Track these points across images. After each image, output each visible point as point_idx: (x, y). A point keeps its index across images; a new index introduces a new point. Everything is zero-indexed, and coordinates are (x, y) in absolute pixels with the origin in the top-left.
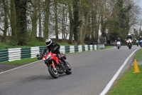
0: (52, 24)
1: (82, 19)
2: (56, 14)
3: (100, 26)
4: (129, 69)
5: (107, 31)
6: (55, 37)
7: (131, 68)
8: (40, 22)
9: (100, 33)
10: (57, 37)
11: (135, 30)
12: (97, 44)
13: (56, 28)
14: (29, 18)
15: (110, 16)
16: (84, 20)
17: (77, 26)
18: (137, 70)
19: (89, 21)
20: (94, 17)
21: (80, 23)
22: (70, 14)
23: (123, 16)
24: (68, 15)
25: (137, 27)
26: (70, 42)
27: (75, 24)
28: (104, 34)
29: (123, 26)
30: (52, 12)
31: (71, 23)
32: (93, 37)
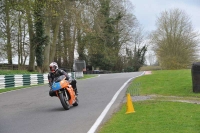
0: (2, 41)
1: (49, 33)
2: (8, 27)
3: (76, 44)
4: (120, 108)
5: (86, 52)
6: (6, 62)
7: (122, 106)
9: (76, 55)
10: (10, 61)
11: (127, 50)
12: (72, 71)
13: (8, 47)
15: (90, 30)
16: (51, 35)
17: (41, 44)
18: (131, 110)
19: (60, 37)
20: (67, 31)
21: (45, 40)
22: (30, 26)
23: (110, 30)
24: (27, 28)
25: (131, 46)
26: (30, 69)
27: (38, 41)
28: (82, 56)
29: (109, 45)
30: (2, 24)
31: (31, 40)
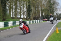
0: (18, 11)
1: (32, 8)
2: (20, 6)
4: (54, 31)
5: (44, 14)
6: (20, 17)
8: (13, 10)
9: (40, 15)
10: (21, 17)
11: (56, 13)
12: (39, 20)
13: (20, 13)
14: (7, 8)
15: (45, 7)
16: (33, 9)
17: (30, 12)
20: (38, 7)
21: (31, 10)
22: (27, 6)
23: (51, 7)
26: (27, 19)
27: (29, 11)
28: (42, 15)
29: (51, 12)
30: (18, 5)
31: (27, 10)
32: (37, 17)
